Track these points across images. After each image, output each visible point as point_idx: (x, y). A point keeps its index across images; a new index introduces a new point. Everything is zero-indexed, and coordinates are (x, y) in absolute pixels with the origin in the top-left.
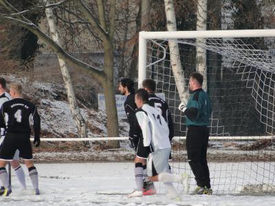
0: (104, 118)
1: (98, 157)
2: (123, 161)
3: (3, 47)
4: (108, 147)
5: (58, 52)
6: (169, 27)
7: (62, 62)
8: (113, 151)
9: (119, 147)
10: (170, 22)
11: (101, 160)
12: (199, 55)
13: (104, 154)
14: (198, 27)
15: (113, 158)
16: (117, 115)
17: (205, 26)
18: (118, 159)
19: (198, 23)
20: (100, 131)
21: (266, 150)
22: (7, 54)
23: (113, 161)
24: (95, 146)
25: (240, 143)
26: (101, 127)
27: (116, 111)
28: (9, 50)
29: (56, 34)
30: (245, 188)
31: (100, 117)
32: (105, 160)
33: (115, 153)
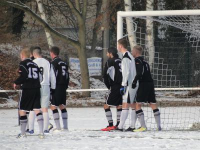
0: (78, 75)
1: (75, 104)
2: (93, 107)
3: (3, 24)
4: (82, 97)
5: (46, 27)
6: (126, 8)
7: (48, 34)
8: (86, 99)
9: (90, 96)
10: (127, 5)
11: (78, 106)
12: (148, 28)
13: (79, 101)
14: (147, 8)
15: (86, 105)
16: (88, 73)
17: (152, 7)
18: (90, 105)
19: (148, 5)
20: (75, 85)
21: (197, 97)
22: (5, 29)
23: (86, 107)
24: (72, 96)
25: (176, 93)
26: (76, 81)
27: (88, 70)
28: (7, 26)
29: (44, 14)
30: (194, 125)
31: (75, 75)
32: (80, 106)
33: (88, 101)
